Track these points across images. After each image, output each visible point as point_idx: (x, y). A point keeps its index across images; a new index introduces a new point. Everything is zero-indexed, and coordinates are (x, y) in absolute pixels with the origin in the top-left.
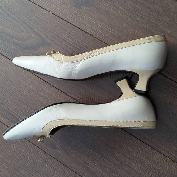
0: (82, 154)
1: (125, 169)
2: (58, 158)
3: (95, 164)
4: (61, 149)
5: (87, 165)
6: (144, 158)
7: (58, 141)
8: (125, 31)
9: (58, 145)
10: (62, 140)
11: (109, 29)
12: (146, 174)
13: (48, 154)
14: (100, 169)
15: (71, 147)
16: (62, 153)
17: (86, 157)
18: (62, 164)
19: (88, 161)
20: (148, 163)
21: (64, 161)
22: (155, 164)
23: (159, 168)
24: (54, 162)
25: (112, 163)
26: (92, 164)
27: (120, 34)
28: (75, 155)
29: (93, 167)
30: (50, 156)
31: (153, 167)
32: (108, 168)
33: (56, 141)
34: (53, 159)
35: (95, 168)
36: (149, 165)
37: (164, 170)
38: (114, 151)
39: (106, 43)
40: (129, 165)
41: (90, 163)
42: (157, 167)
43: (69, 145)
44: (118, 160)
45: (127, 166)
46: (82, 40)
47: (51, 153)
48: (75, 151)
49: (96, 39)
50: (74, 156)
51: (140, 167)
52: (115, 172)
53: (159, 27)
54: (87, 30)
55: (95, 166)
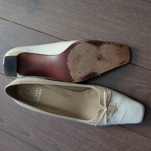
0: (51, 137)
1: (90, 144)
2: (33, 144)
3: (64, 144)
4: (34, 136)
5: (58, 146)
6: (105, 132)
7: (31, 129)
8: (71, 24)
9: (31, 132)
10: (34, 127)
11: (58, 26)
12: (108, 146)
13: (24, 142)
14: (69, 148)
15: (41, 132)
16: (35, 139)
17: (55, 139)
18: (37, 148)
19: (58, 143)
20: (108, 135)
21: (38, 146)
22: (114, 136)
23: (119, 139)
24: (30, 148)
25: (78, 140)
26: (62, 145)
27: (68, 28)
28: (46, 138)
29: (63, 147)
30: (26, 143)
31: (114, 139)
32: (76, 146)
33: (29, 129)
34: (29, 146)
35: (65, 148)
36: (109, 137)
37: (123, 140)
38: (78, 130)
39: (57, 38)
40: (92, 140)
41: (60, 144)
42: (117, 138)
43: (40, 131)
44: (82, 137)
45: (91, 141)
46: (38, 39)
47: (27, 141)
48: (46, 135)
49: (49, 36)
50: (45, 140)
51: (102, 140)
52: (81, 148)
53: (98, 16)
54: (40, 30)
55: (65, 146)
